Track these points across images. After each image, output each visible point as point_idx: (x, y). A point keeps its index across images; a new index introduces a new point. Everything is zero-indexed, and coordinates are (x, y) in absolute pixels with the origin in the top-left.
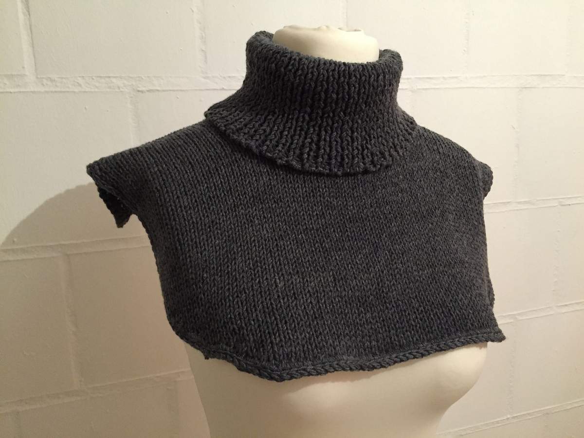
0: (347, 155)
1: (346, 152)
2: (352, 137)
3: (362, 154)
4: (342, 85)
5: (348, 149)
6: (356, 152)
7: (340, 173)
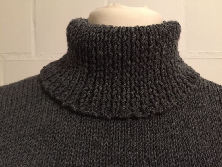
0: (116, 102)
1: (115, 100)
2: (121, 87)
3: (130, 102)
4: (107, 44)
5: (117, 97)
6: (124, 100)
7: (109, 117)
